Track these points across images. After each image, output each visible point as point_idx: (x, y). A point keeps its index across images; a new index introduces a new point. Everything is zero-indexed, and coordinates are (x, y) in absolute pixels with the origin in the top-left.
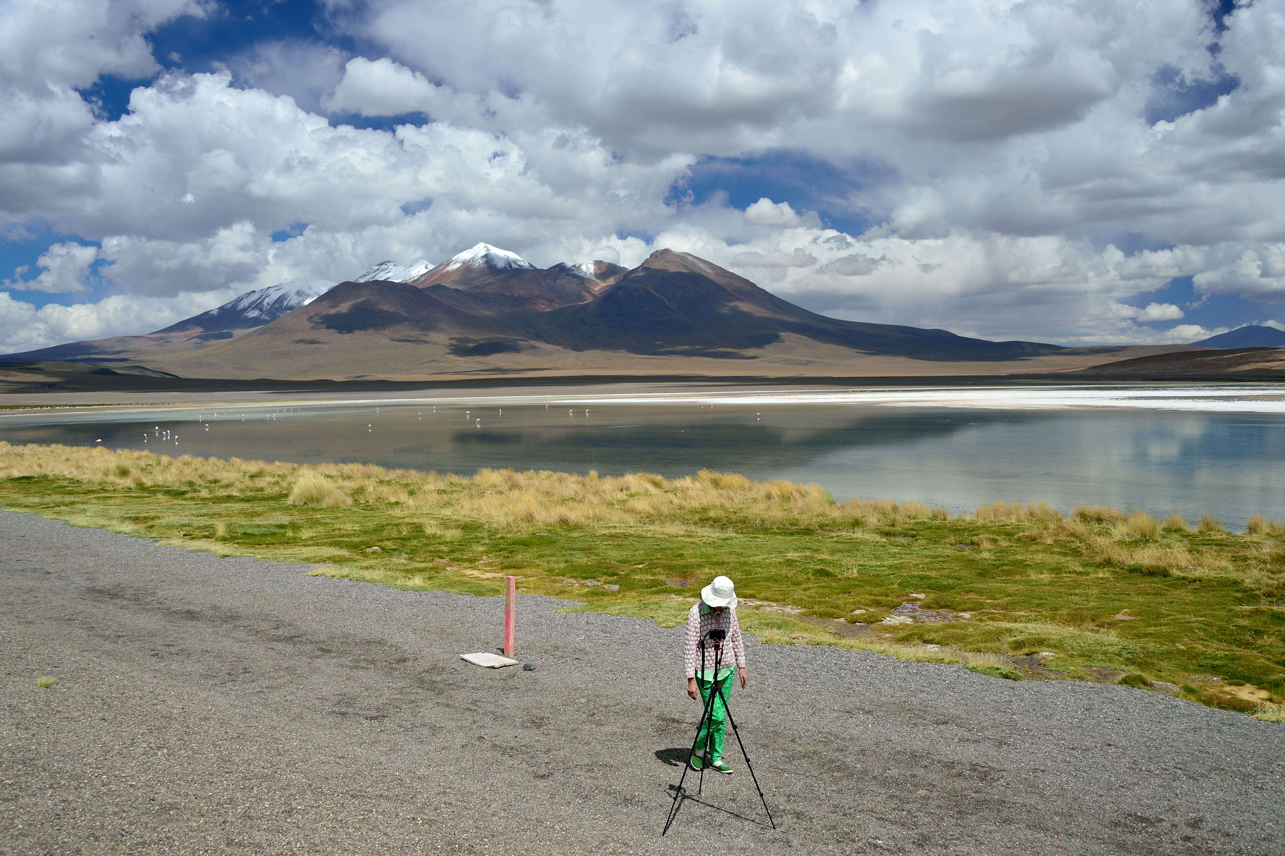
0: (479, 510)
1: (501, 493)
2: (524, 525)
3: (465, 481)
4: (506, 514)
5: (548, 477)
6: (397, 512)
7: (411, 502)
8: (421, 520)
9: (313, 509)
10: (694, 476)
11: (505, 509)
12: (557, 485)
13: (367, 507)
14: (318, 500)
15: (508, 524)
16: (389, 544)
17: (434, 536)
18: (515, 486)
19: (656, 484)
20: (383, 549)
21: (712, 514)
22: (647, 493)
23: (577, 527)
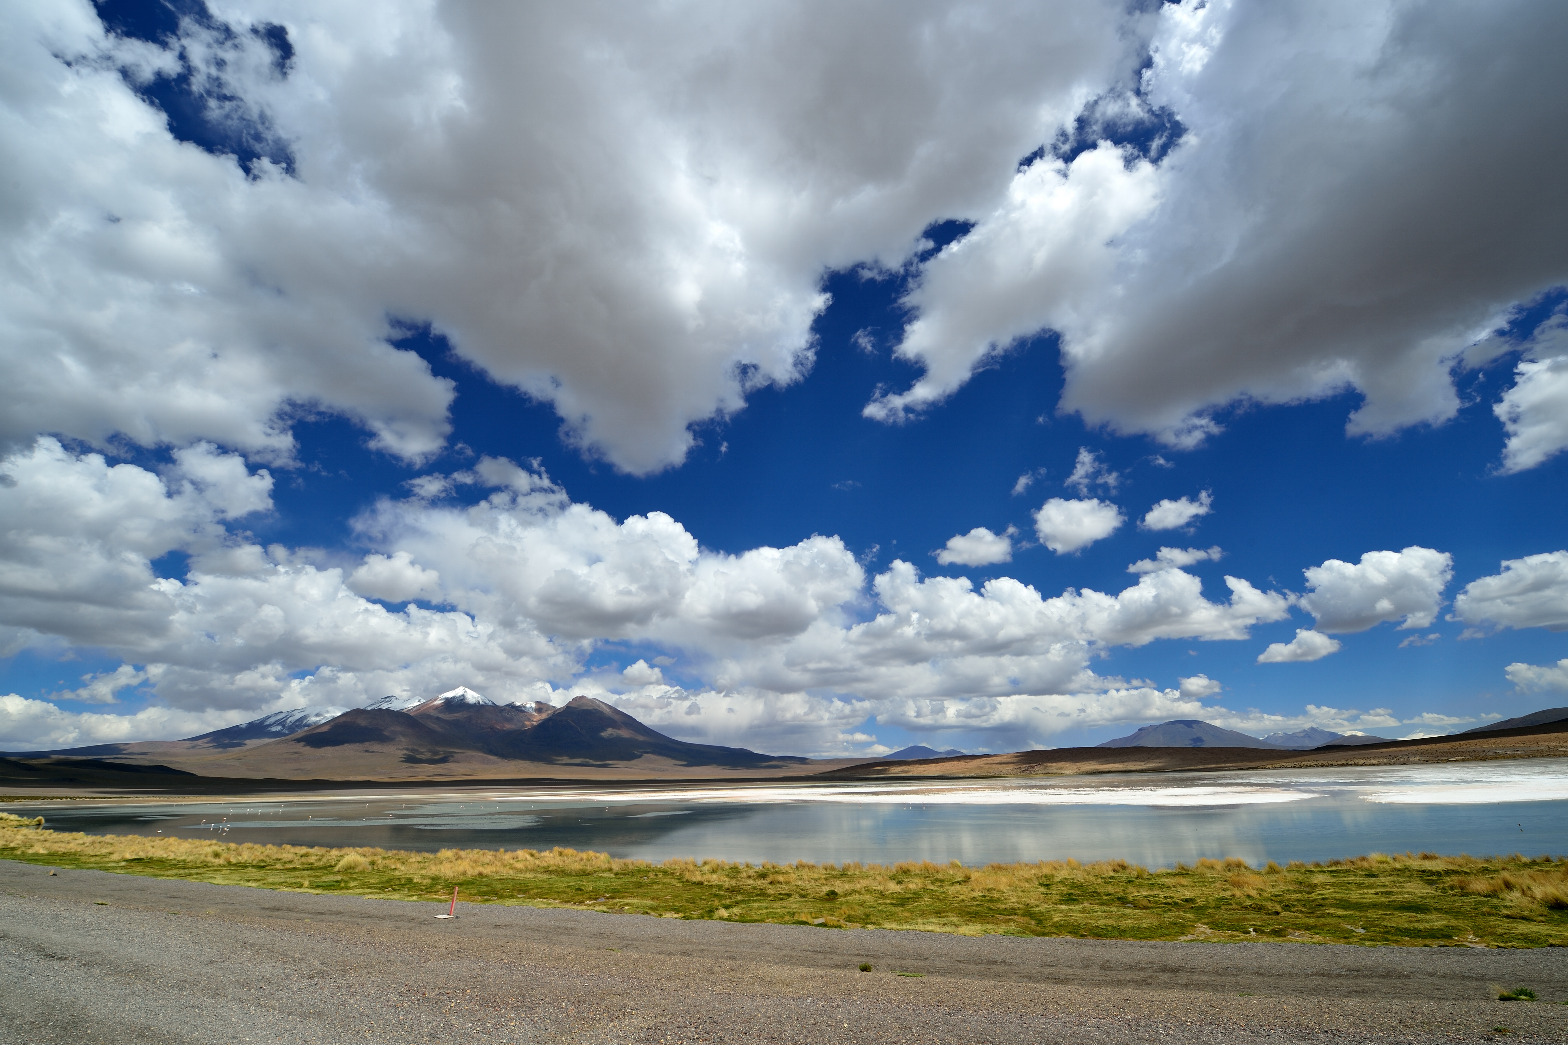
0: (440, 870)
1: (451, 862)
2: (461, 877)
3: (432, 856)
4: (453, 872)
5: (478, 853)
6: (397, 873)
7: (403, 868)
8: (410, 876)
9: (350, 873)
10: (551, 850)
11: (453, 870)
12: (481, 857)
13: (379, 871)
14: (353, 868)
15: (454, 876)
16: (396, 887)
17: (418, 883)
18: (459, 858)
19: (532, 855)
20: (393, 889)
21: (550, 869)
22: (526, 860)
23: (486, 876)
